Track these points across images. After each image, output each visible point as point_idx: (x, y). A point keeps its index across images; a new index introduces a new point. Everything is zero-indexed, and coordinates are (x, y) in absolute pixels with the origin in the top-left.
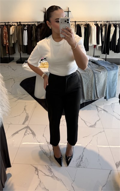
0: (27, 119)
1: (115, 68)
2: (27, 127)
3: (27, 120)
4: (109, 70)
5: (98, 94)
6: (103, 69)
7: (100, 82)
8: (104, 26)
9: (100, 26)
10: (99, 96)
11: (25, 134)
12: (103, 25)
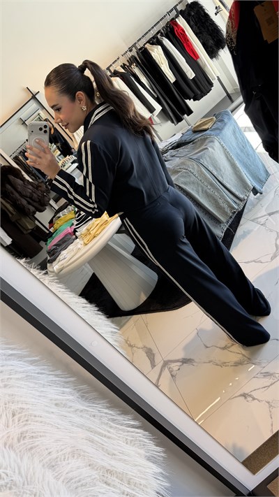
0: (150, 354)
1: (226, 120)
2: (166, 363)
3: (154, 355)
4: (218, 131)
5: (237, 193)
6: (205, 139)
7: (221, 168)
8: (131, 64)
9: (123, 71)
10: (241, 196)
11: (172, 376)
12: (128, 64)
